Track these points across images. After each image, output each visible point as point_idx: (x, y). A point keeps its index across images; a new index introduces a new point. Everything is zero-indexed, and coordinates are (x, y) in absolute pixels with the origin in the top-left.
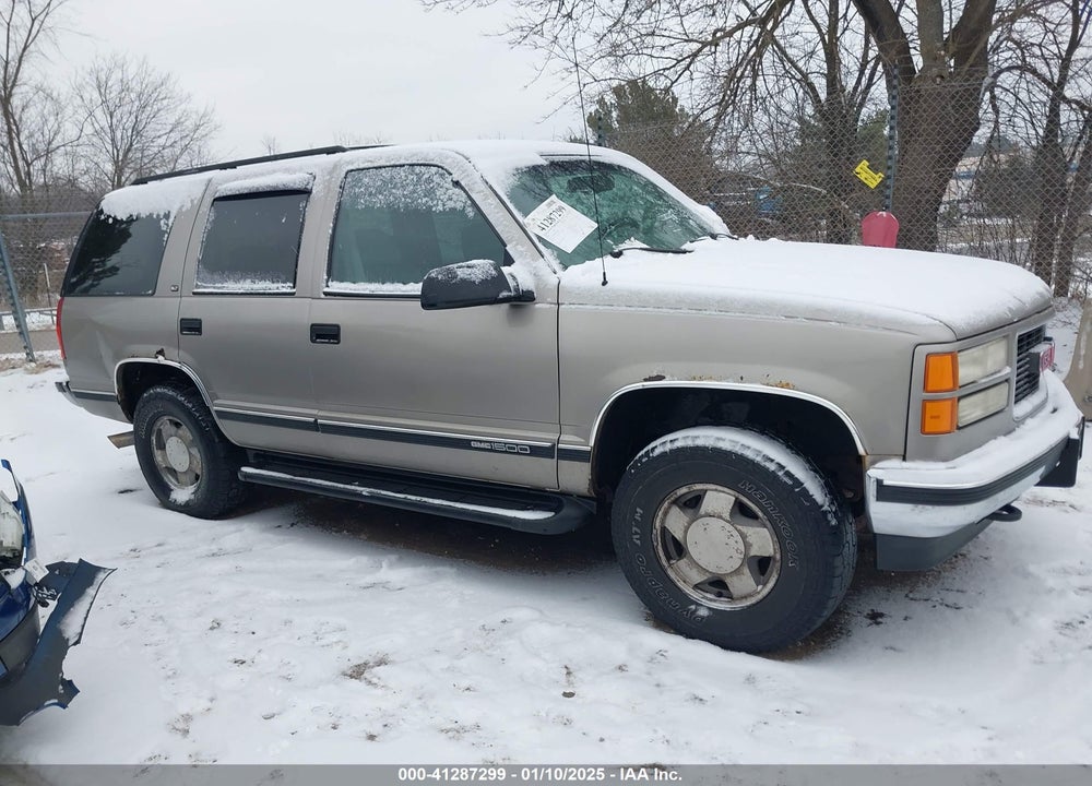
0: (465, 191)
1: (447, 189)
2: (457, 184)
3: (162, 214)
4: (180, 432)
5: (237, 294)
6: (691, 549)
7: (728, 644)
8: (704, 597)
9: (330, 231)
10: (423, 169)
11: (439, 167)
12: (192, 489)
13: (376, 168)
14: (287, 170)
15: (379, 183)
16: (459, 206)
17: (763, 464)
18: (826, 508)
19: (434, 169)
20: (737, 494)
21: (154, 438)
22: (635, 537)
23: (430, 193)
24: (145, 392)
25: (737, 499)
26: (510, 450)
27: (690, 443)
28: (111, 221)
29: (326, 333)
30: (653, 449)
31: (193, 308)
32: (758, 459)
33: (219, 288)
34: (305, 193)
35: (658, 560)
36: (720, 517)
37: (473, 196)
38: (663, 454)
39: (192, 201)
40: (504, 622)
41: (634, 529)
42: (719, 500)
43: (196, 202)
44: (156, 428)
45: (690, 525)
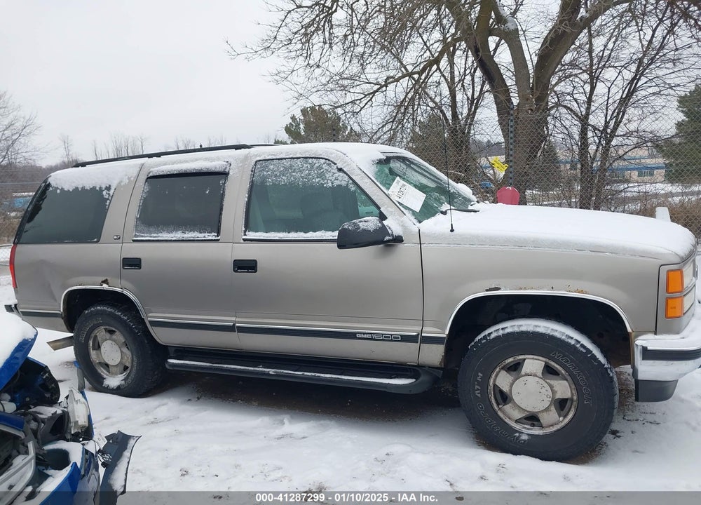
0: (347, 174)
1: (334, 173)
2: (340, 170)
3: (104, 187)
4: (114, 337)
5: (171, 241)
6: (516, 398)
7: (545, 457)
8: (524, 428)
9: (246, 199)
10: (314, 161)
11: (326, 159)
12: (122, 377)
13: (279, 159)
14: (206, 159)
15: (282, 169)
16: (344, 183)
17: (567, 340)
18: (606, 366)
19: (323, 161)
20: (547, 360)
21: (91, 342)
22: (477, 392)
23: (321, 175)
24: (86, 310)
25: (546, 363)
26: (386, 338)
27: (516, 329)
28: (58, 191)
29: (245, 266)
30: (489, 334)
31: (133, 251)
32: (563, 337)
33: (155, 237)
34: (224, 174)
35: (492, 405)
36: (535, 375)
37: (354, 177)
38: (497, 338)
39: (129, 178)
40: (387, 454)
41: (476, 387)
42: (533, 364)
43: (132, 179)
44: (93, 335)
45: (514, 382)
